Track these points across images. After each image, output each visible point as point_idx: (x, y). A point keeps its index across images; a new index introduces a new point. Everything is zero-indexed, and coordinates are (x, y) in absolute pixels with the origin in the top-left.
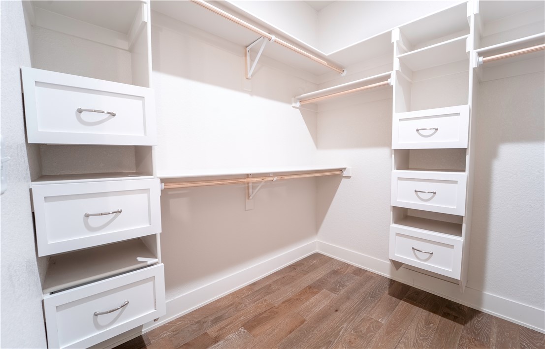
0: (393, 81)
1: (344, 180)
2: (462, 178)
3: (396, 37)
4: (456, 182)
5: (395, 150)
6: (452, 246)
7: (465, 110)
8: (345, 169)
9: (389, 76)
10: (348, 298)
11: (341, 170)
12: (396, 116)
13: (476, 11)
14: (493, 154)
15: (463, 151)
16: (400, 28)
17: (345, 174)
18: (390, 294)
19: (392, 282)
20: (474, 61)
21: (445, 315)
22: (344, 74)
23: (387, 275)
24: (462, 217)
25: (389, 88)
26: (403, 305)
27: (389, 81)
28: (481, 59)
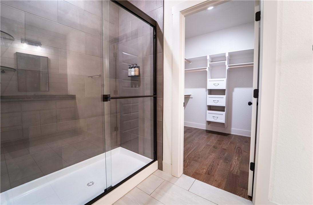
0: (207, 70)
1: (190, 99)
2: (224, 97)
3: (208, 58)
4: (223, 98)
5: (208, 89)
6: (223, 114)
7: (225, 80)
8: (191, 95)
9: (206, 68)
10: (195, 134)
11: (189, 95)
12: (208, 80)
13: (228, 56)
14: (233, 91)
15: (225, 90)
16: (210, 56)
17: (191, 97)
18: (206, 132)
19: (206, 130)
20: (227, 68)
21: (221, 135)
22: (191, 63)
23: (205, 129)
24: (225, 107)
25: (206, 71)
26: (210, 134)
27: (206, 70)
28: (229, 67)
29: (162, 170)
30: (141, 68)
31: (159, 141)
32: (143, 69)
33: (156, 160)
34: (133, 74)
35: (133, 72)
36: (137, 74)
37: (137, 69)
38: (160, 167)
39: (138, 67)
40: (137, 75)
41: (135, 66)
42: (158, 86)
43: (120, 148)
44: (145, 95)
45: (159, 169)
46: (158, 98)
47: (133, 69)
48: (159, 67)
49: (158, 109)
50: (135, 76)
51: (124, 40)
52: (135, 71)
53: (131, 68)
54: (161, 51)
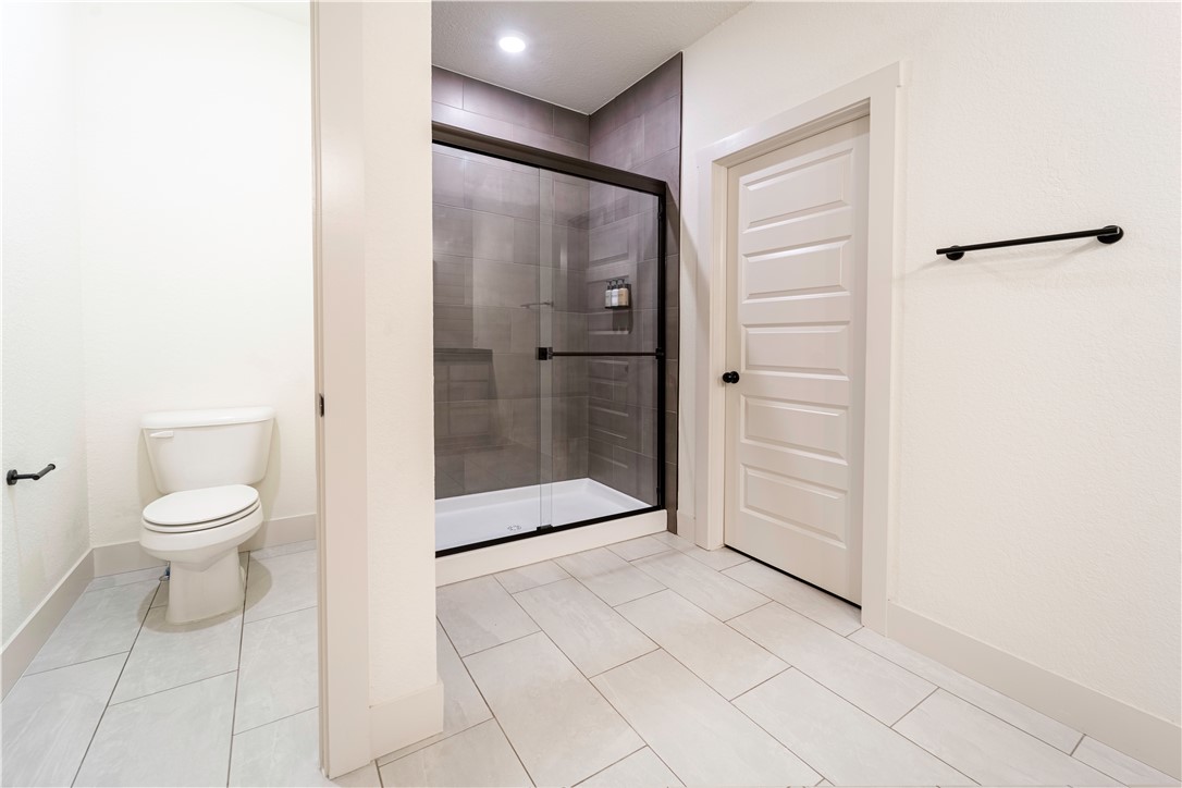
29: (676, 533)
30: (634, 288)
31: (669, 462)
32: (639, 290)
33: (663, 508)
34: (615, 302)
35: (615, 298)
36: (624, 302)
37: (624, 290)
38: (672, 527)
39: (628, 287)
40: (624, 304)
41: (620, 282)
42: (669, 332)
43: (588, 480)
44: (643, 351)
45: (669, 530)
46: (668, 360)
47: (616, 290)
48: (670, 288)
49: (669, 385)
50: (619, 307)
51: (601, 220)
52: (620, 295)
53: (613, 288)
54: (676, 249)
